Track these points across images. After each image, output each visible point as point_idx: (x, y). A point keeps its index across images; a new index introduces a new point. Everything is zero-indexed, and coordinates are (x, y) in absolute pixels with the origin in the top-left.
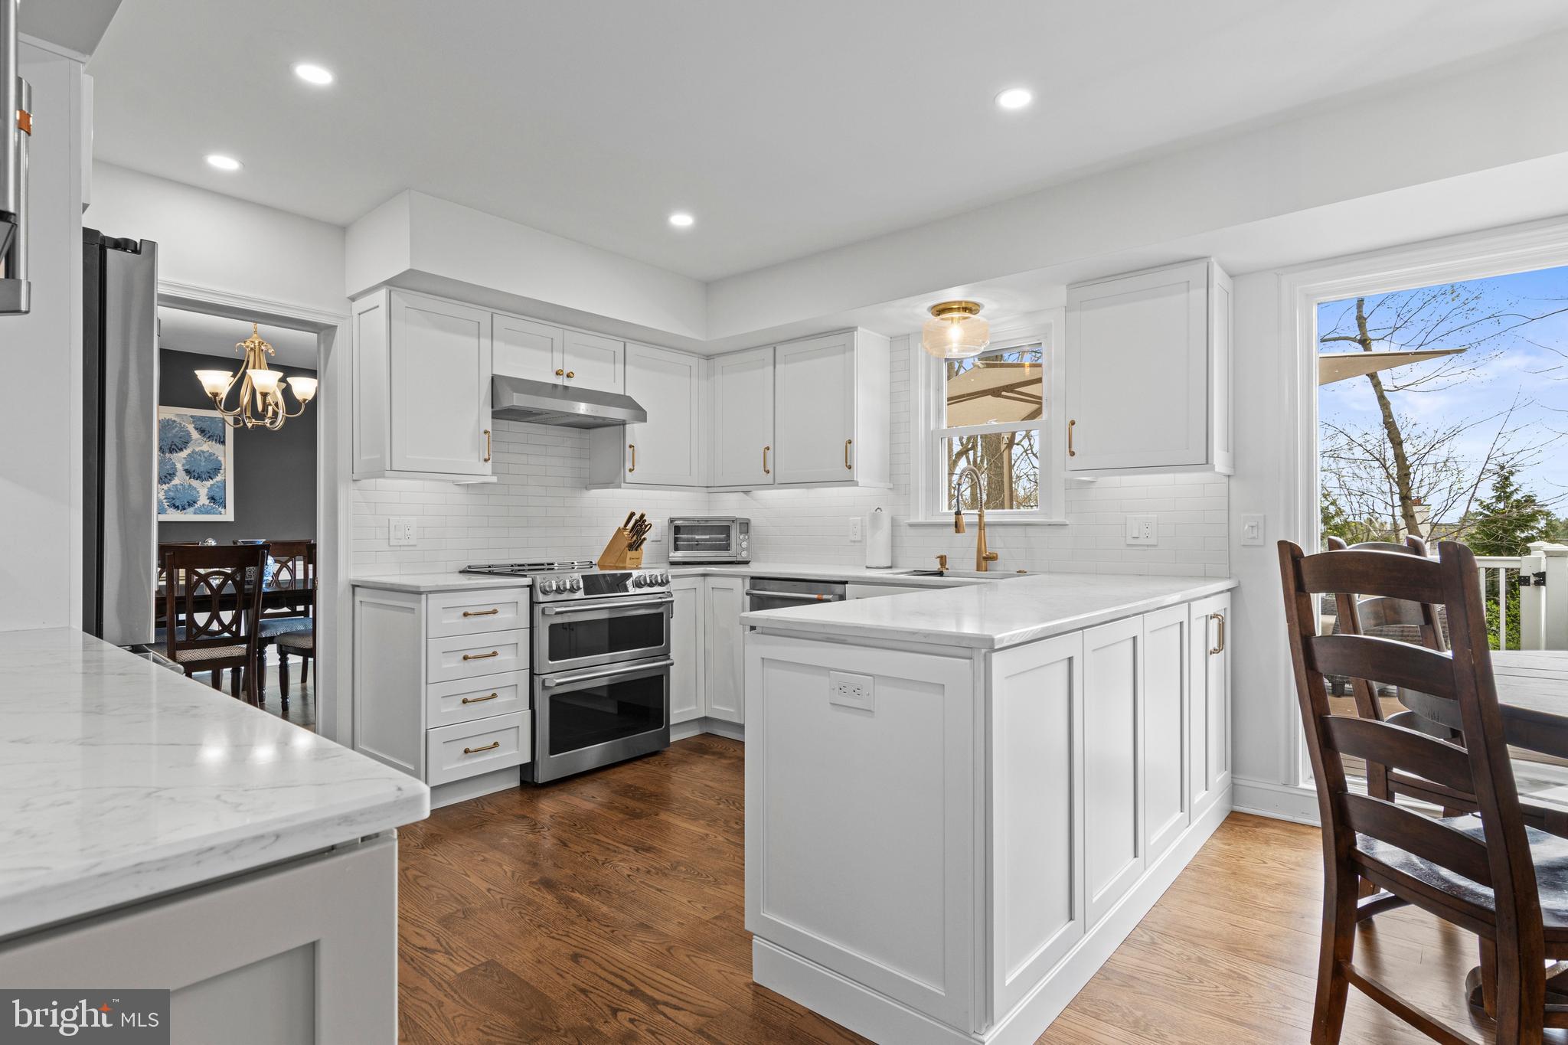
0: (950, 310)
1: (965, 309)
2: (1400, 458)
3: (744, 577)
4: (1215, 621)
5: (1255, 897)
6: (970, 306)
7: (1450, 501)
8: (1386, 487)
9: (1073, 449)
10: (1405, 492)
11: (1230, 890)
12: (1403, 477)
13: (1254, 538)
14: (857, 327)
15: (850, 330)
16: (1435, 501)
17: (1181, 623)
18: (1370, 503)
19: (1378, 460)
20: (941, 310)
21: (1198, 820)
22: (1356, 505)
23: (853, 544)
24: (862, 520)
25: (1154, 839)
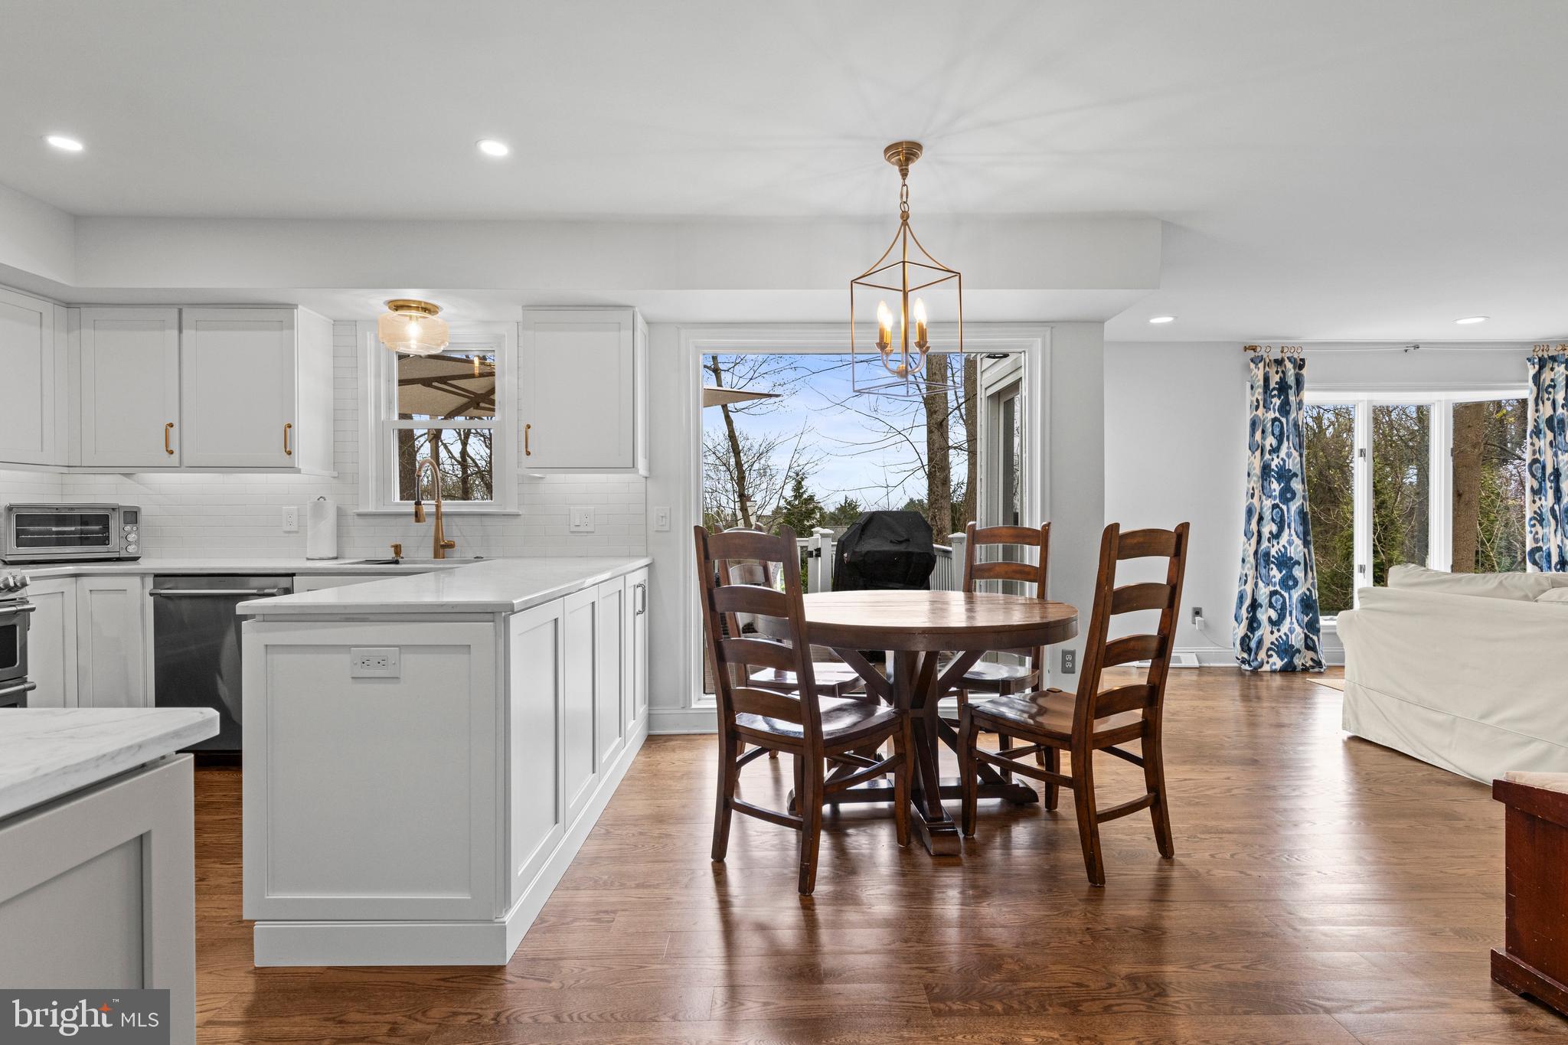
0: (409, 307)
1: (425, 310)
2: (739, 464)
3: (143, 575)
4: (640, 589)
5: (670, 786)
6: (428, 307)
7: (767, 499)
8: (729, 486)
9: (529, 450)
10: (742, 490)
11: (654, 786)
12: (741, 479)
13: (663, 526)
14: (297, 305)
15: (291, 307)
16: (758, 498)
17: (620, 591)
18: (718, 499)
19: (725, 465)
20: (398, 306)
21: (630, 742)
22: (708, 500)
23: (287, 535)
24: (298, 509)
25: (605, 758)
